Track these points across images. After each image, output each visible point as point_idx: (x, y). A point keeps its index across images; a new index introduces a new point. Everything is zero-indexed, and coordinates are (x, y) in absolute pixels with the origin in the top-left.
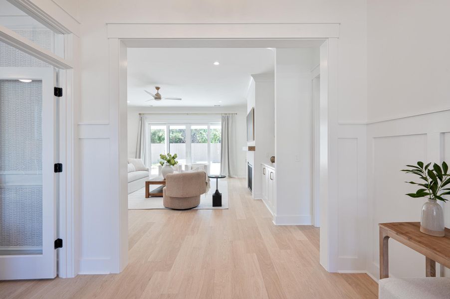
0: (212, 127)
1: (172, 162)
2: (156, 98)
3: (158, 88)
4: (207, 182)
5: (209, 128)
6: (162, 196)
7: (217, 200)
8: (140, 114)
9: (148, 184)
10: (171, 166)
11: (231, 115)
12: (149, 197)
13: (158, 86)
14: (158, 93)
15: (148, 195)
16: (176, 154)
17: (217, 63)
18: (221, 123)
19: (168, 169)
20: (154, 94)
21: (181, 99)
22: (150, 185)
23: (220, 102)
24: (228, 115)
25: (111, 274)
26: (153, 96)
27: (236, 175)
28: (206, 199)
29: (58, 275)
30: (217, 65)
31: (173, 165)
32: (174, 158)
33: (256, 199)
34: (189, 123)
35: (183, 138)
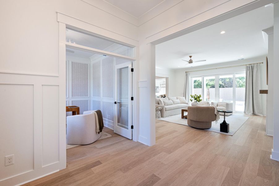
0: (237, 76)
1: (198, 99)
2: (189, 63)
3: (191, 57)
4: (216, 114)
5: (234, 76)
6: (187, 119)
7: (224, 127)
8: (186, 72)
9: (183, 111)
10: (198, 102)
11: (255, 65)
12: (183, 118)
13: (190, 55)
14: (191, 59)
15: (183, 117)
16: (200, 95)
17: (223, 32)
18: (245, 72)
19: (195, 103)
20: (188, 61)
21: (206, 60)
22: (184, 112)
23: (242, 56)
24: (253, 65)
25: (147, 145)
26: (188, 62)
27: (261, 114)
28: (216, 125)
29: (132, 139)
30: (224, 34)
31: (199, 101)
32: (199, 97)
33: (267, 135)
34: (218, 75)
35: (223, 84)
